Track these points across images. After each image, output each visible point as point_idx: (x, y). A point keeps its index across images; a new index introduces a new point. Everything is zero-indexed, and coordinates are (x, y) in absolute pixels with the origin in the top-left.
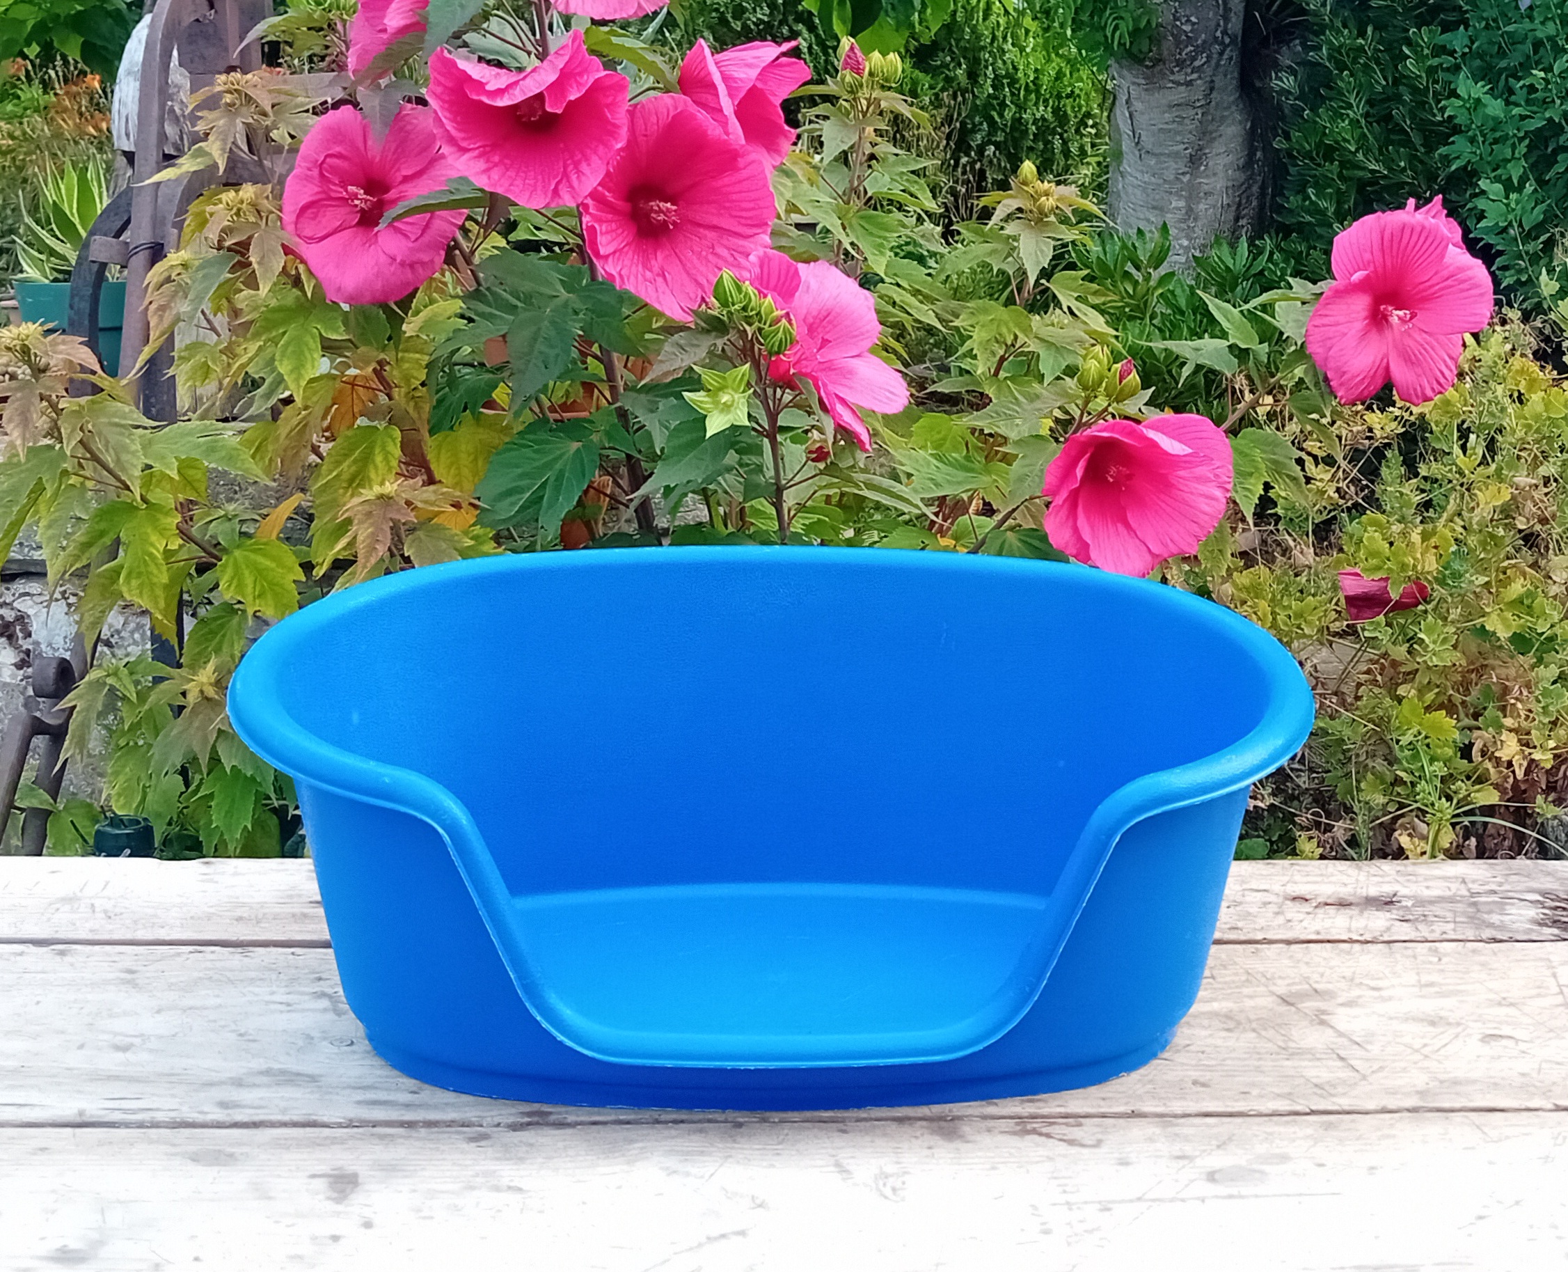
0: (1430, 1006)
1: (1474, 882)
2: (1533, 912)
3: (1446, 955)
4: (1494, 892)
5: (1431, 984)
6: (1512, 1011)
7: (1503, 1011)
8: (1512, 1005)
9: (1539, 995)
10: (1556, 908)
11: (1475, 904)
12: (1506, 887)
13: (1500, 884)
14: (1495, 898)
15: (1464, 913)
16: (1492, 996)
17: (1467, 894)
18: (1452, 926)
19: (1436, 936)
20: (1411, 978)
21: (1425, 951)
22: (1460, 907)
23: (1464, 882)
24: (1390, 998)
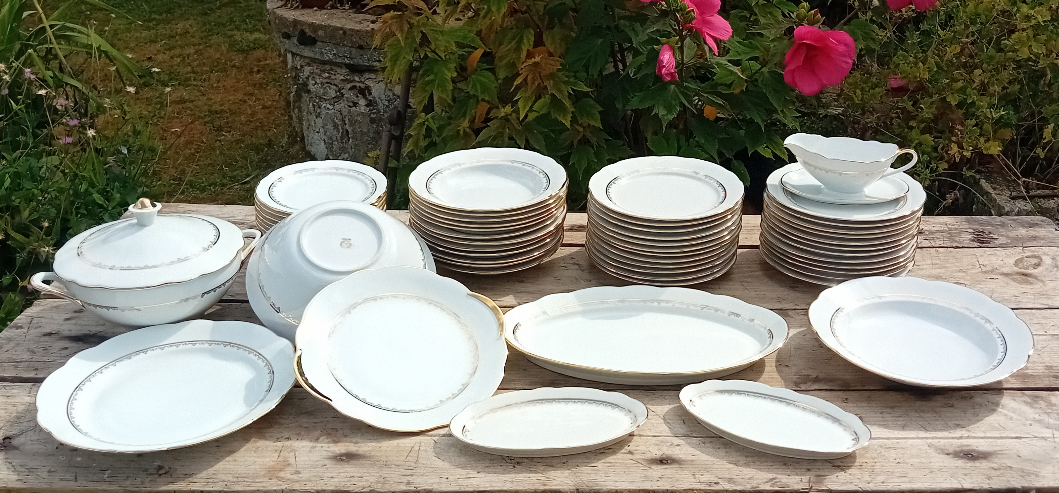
0: (936, 272)
1: (950, 224)
2: (970, 237)
3: (941, 253)
4: (956, 228)
5: (936, 264)
6: (964, 274)
7: (960, 274)
8: (963, 272)
9: (973, 268)
10: (978, 235)
11: (950, 233)
12: (961, 227)
13: (959, 226)
14: (957, 231)
15: (946, 237)
16: (957, 269)
17: (947, 229)
18: (942, 242)
19: (937, 245)
20: (929, 262)
21: (934, 252)
22: (945, 234)
23: (946, 224)
24: (923, 269)
